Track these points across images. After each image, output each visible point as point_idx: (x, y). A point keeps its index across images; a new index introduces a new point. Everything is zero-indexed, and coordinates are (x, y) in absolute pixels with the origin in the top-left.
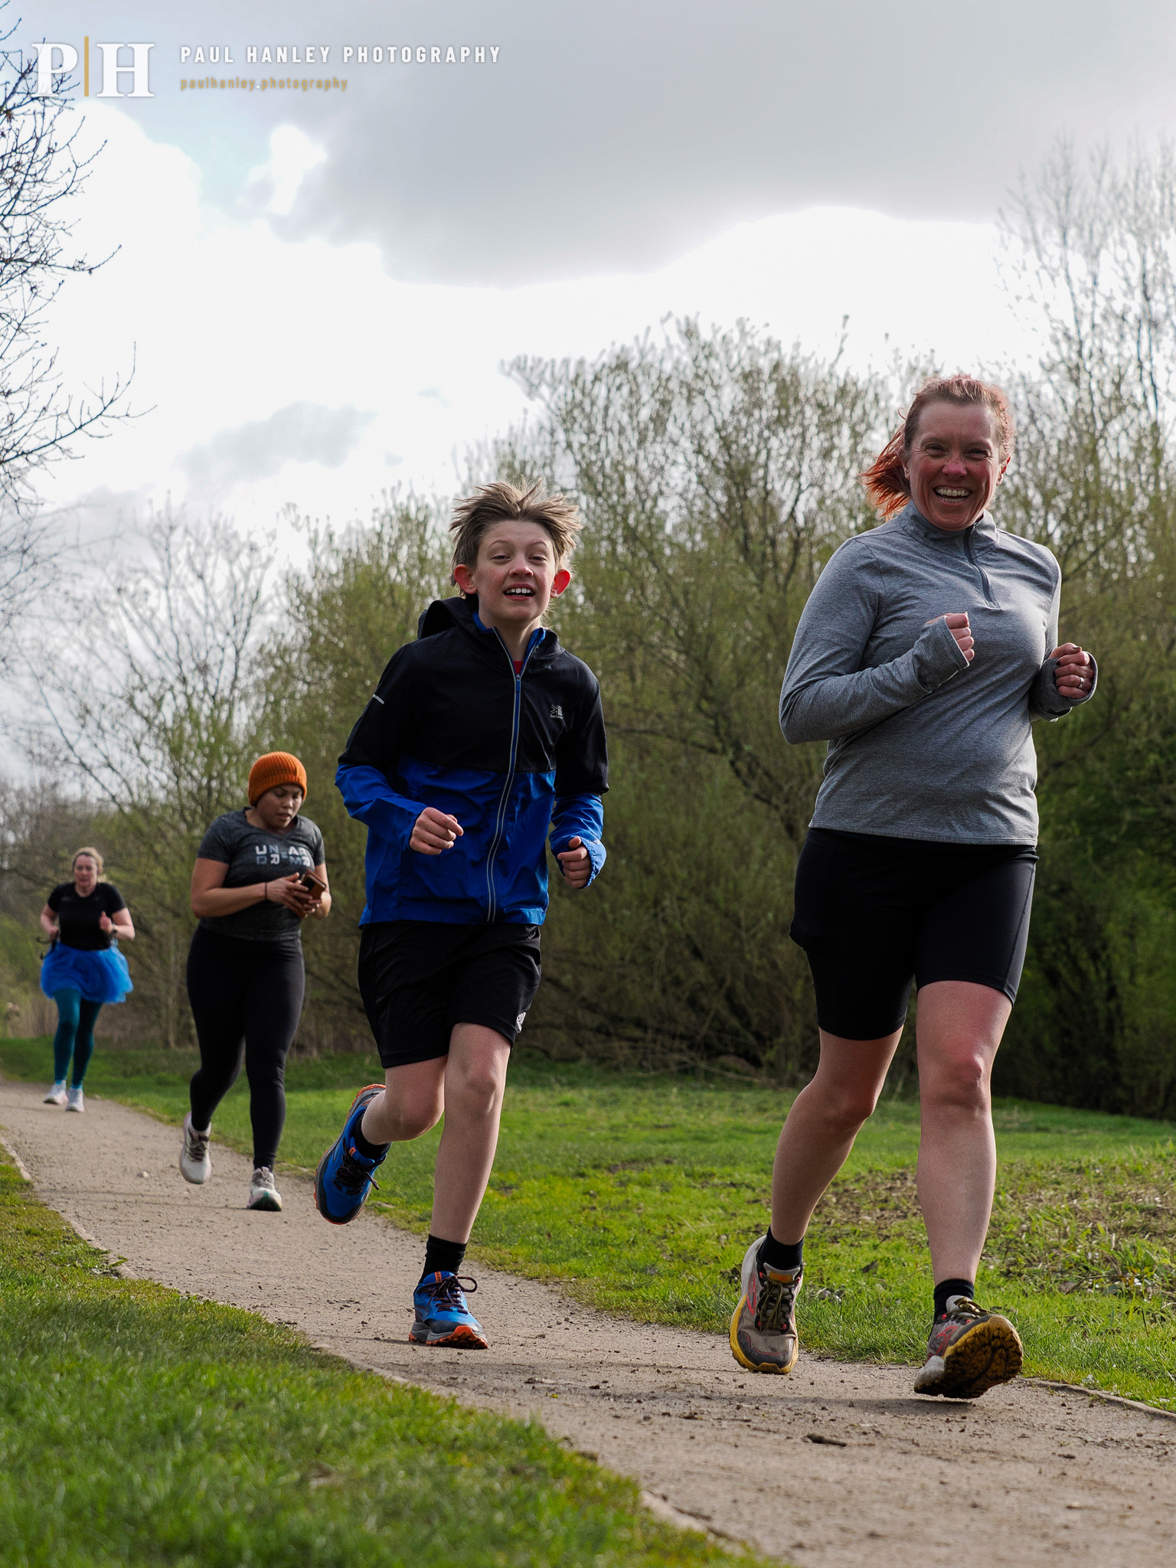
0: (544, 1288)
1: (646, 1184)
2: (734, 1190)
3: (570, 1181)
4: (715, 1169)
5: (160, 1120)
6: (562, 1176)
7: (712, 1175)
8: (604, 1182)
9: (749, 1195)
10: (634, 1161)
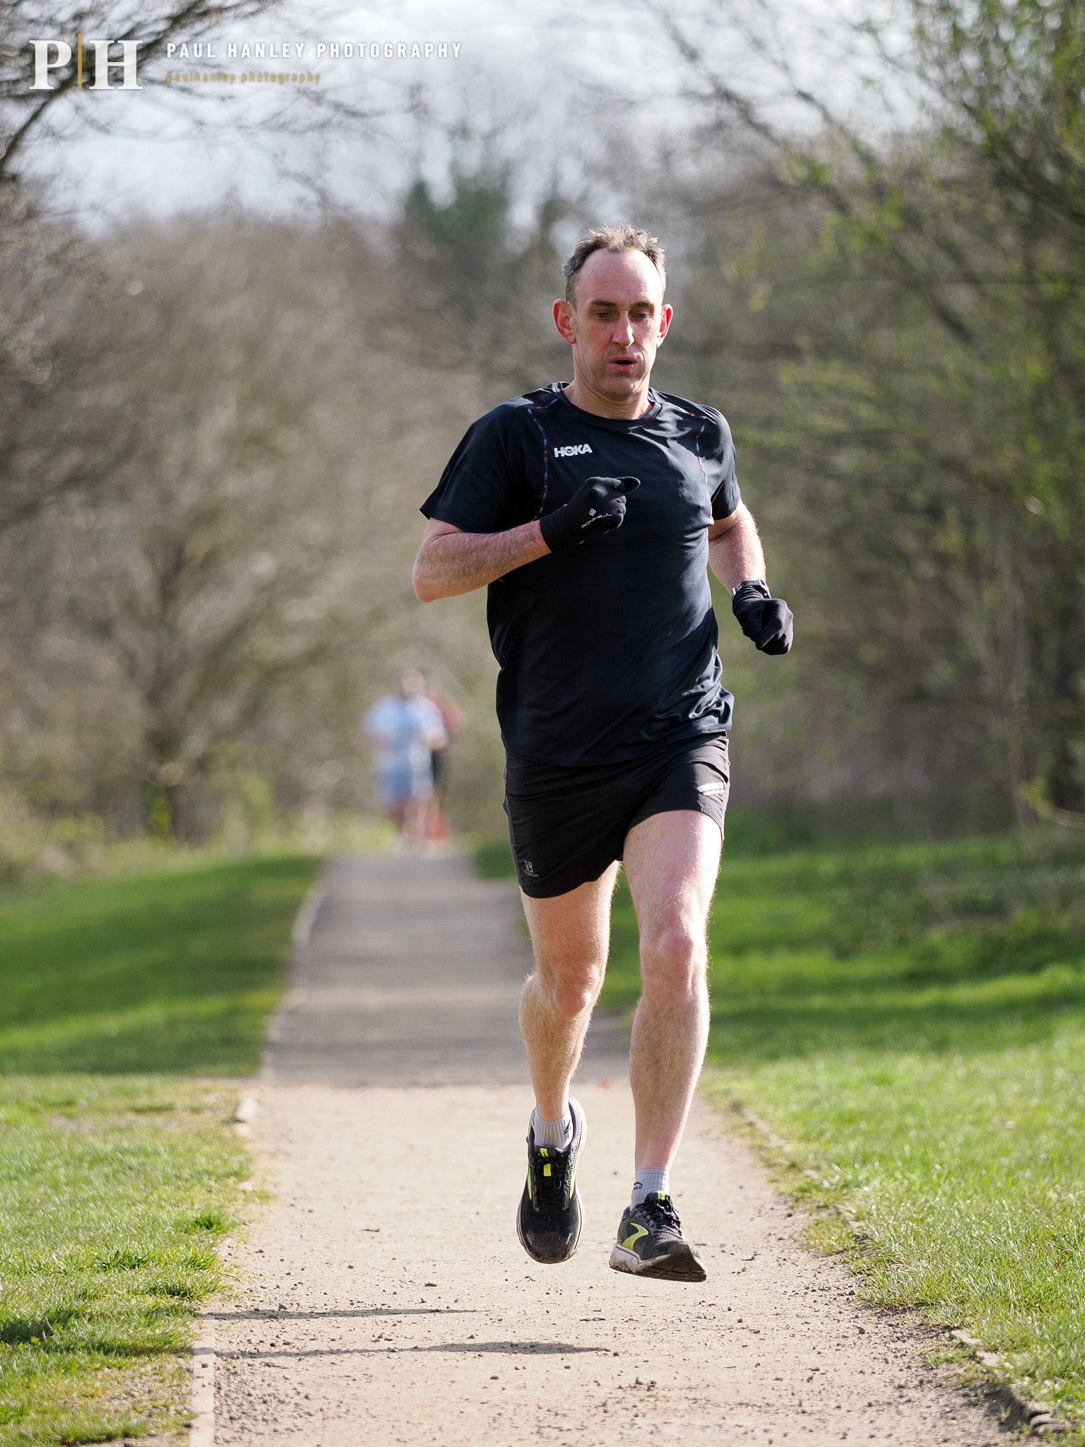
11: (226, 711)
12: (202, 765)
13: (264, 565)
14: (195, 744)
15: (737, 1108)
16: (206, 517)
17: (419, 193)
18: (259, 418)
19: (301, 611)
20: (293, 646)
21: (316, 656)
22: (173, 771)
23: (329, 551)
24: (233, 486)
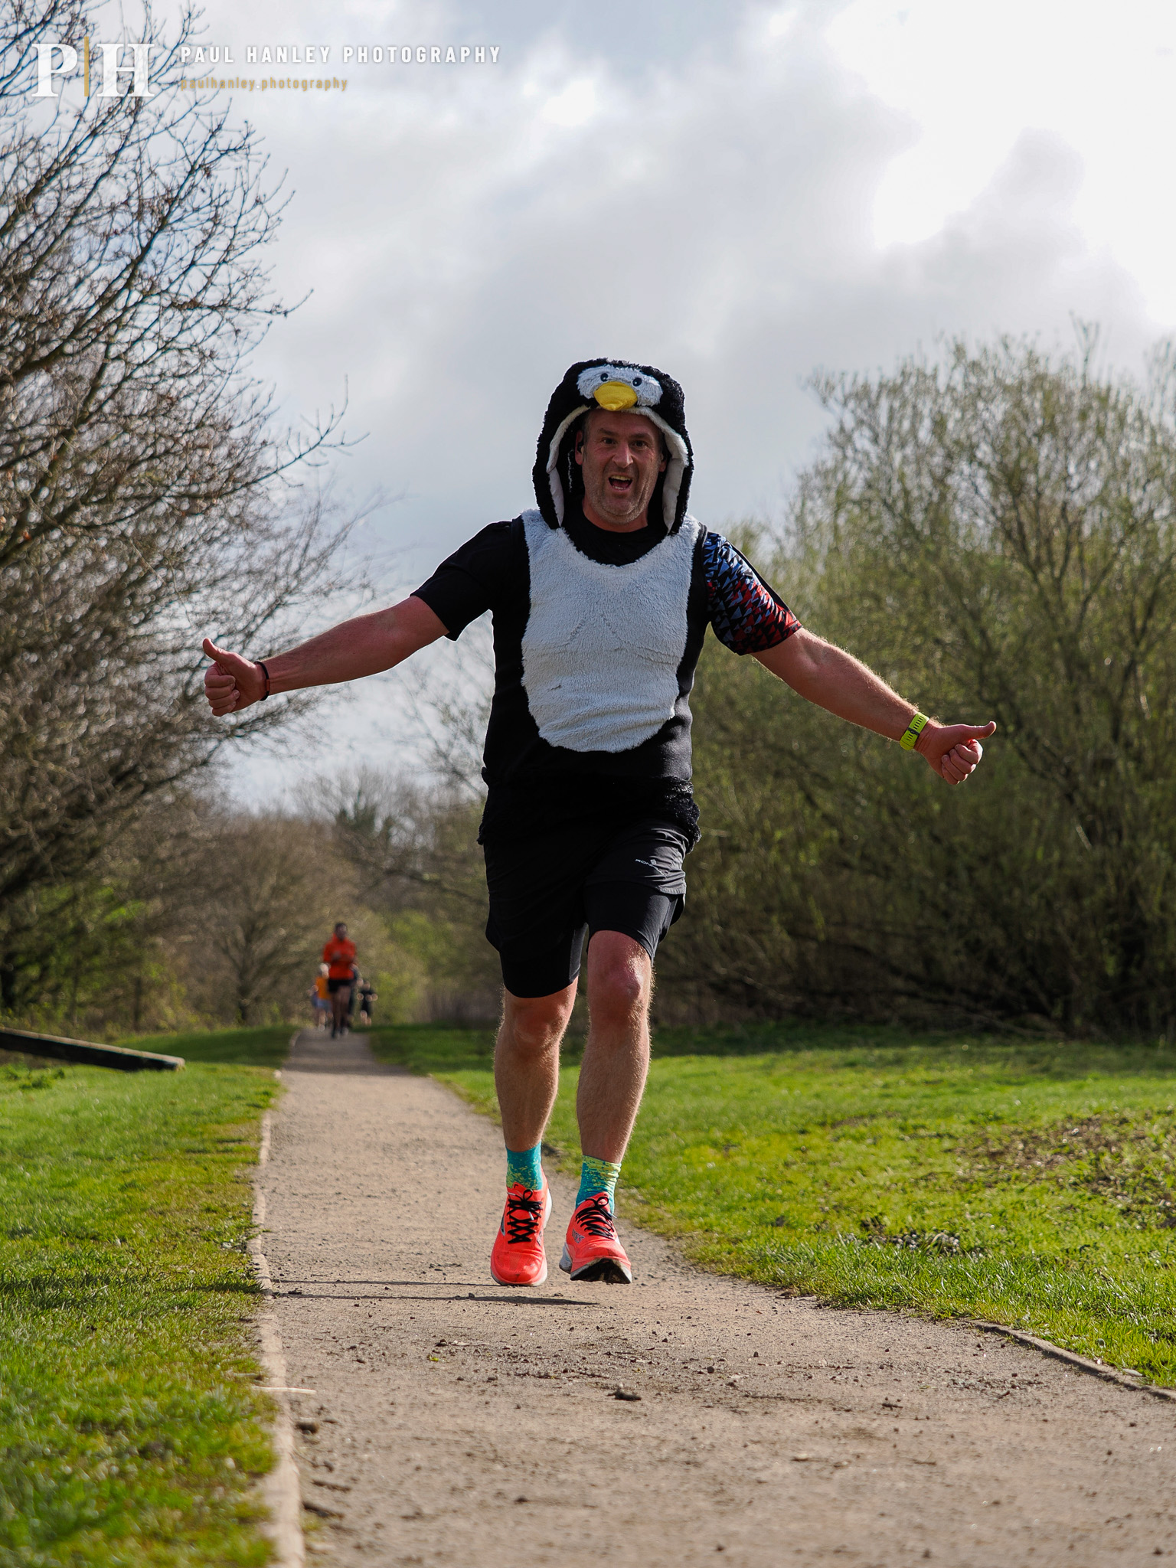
0: (663, 1243)
1: (859, 1139)
2: (936, 1140)
3: (790, 1138)
4: (927, 1123)
5: (459, 1095)
6: (781, 1134)
7: (923, 1127)
8: (817, 1140)
9: (947, 1144)
10: (862, 1117)
11: (266, 981)
12: (257, 1000)
13: (283, 932)
14: (254, 994)
15: (448, 1082)
16: (264, 914)
17: (343, 813)
18: (283, 881)
19: (293, 948)
20: (292, 960)
21: (298, 965)
22: (247, 1001)
23: (306, 928)
24: (274, 904)
